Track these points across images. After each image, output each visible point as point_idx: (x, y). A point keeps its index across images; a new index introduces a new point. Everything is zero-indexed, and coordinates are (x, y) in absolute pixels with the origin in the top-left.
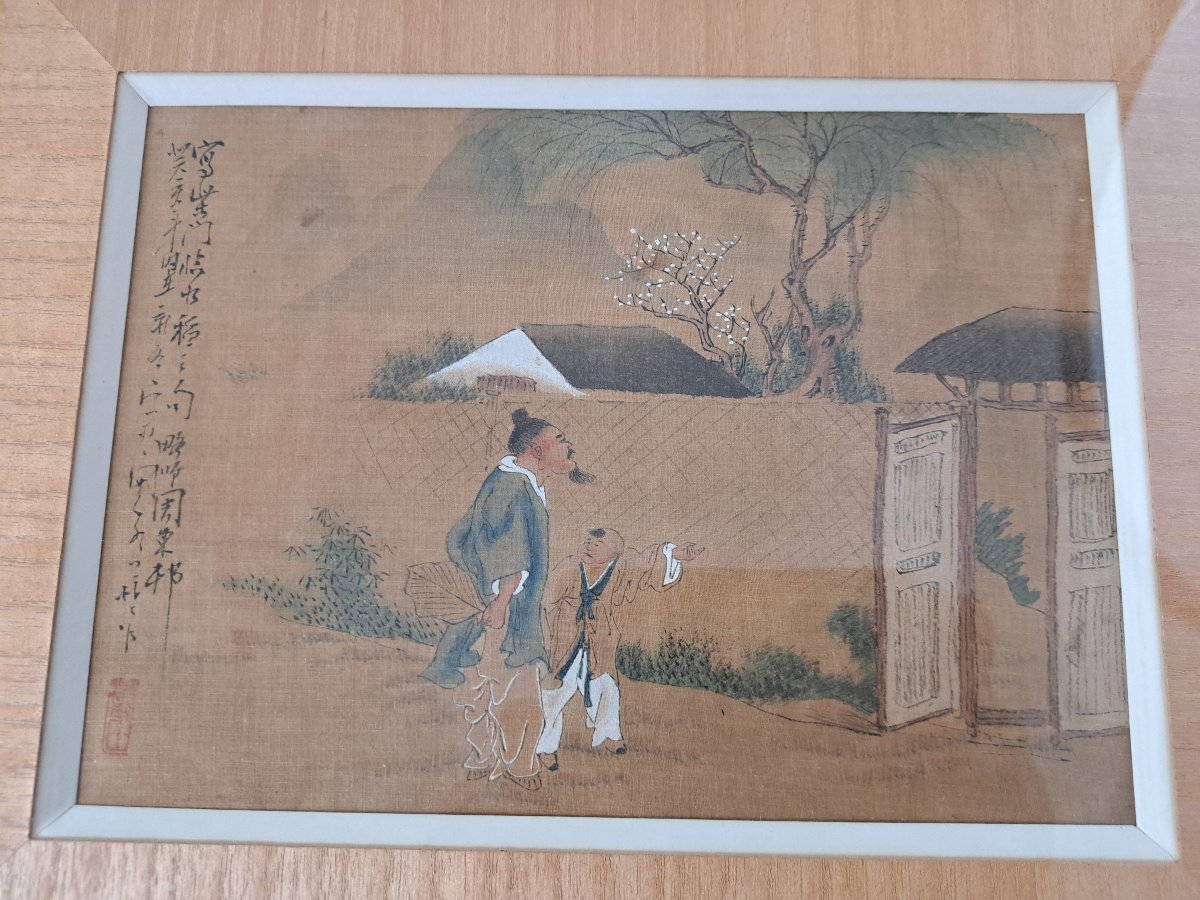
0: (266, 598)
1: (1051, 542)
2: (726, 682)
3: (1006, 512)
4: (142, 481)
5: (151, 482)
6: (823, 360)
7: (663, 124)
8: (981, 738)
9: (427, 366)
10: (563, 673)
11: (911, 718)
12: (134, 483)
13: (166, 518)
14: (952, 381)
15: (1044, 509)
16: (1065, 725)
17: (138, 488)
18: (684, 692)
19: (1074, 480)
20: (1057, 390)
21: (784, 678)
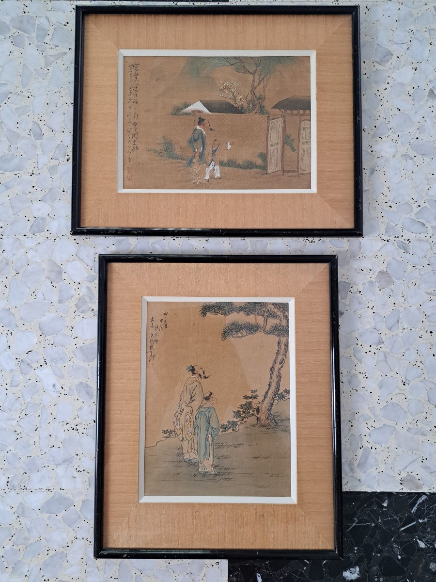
0: (155, 152)
1: (299, 140)
3: (291, 135)
5: (131, 131)
6: (258, 106)
7: (227, 59)
8: (284, 175)
9: (182, 109)
10: (209, 165)
11: (272, 172)
12: (128, 131)
13: (135, 138)
14: (282, 110)
15: (298, 134)
16: (300, 172)
18: (231, 168)
19: (304, 128)
20: (302, 112)
21: (250, 165)
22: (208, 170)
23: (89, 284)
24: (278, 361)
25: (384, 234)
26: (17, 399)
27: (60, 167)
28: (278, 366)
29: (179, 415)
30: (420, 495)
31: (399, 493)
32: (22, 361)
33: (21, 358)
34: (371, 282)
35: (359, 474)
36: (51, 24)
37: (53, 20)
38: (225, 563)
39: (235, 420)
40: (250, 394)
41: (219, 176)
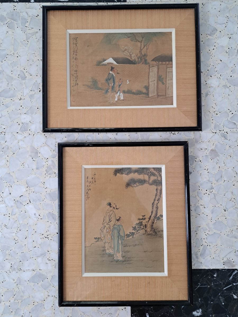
0: (87, 86)
1: (166, 78)
3: (162, 75)
5: (74, 75)
6: (143, 60)
7: (126, 34)
8: (158, 98)
9: (102, 62)
10: (117, 93)
11: (152, 96)
13: (76, 79)
14: (157, 62)
15: (166, 75)
16: (167, 96)
18: (129, 94)
19: (169, 72)
20: (167, 63)
21: (139, 93)
22: (116, 96)
23: (53, 159)
24: (157, 199)
25: (213, 129)
26: (15, 222)
27: (35, 95)
28: (156, 202)
29: (103, 229)
30: (234, 270)
31: (222, 269)
32: (17, 201)
33: (16, 199)
34: (206, 156)
35: (201, 259)
36: (29, 16)
37: (30, 14)
38: (129, 308)
39: (134, 231)
40: (141, 217)
41: (123, 99)
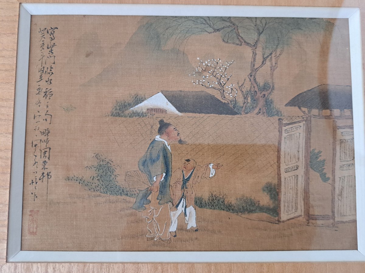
0: (80, 183)
1: (334, 162)
2: (229, 208)
4: (36, 145)
5: (39, 145)
6: (261, 102)
7: (208, 21)
8: (310, 224)
9: (130, 105)
10: (177, 206)
11: (288, 218)
12: (34, 146)
13: (45, 157)
14: (303, 109)
15: (332, 151)
16: (336, 219)
17: (35, 147)
18: (216, 212)
19: (342, 142)
20: (337, 112)
21: (248, 207)
22: (174, 215)
41: (195, 226)
